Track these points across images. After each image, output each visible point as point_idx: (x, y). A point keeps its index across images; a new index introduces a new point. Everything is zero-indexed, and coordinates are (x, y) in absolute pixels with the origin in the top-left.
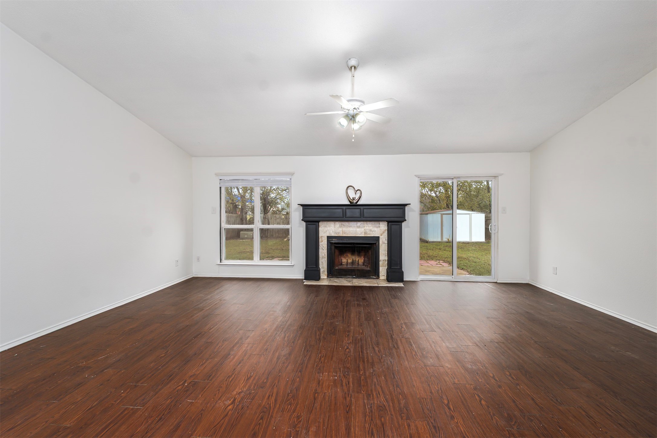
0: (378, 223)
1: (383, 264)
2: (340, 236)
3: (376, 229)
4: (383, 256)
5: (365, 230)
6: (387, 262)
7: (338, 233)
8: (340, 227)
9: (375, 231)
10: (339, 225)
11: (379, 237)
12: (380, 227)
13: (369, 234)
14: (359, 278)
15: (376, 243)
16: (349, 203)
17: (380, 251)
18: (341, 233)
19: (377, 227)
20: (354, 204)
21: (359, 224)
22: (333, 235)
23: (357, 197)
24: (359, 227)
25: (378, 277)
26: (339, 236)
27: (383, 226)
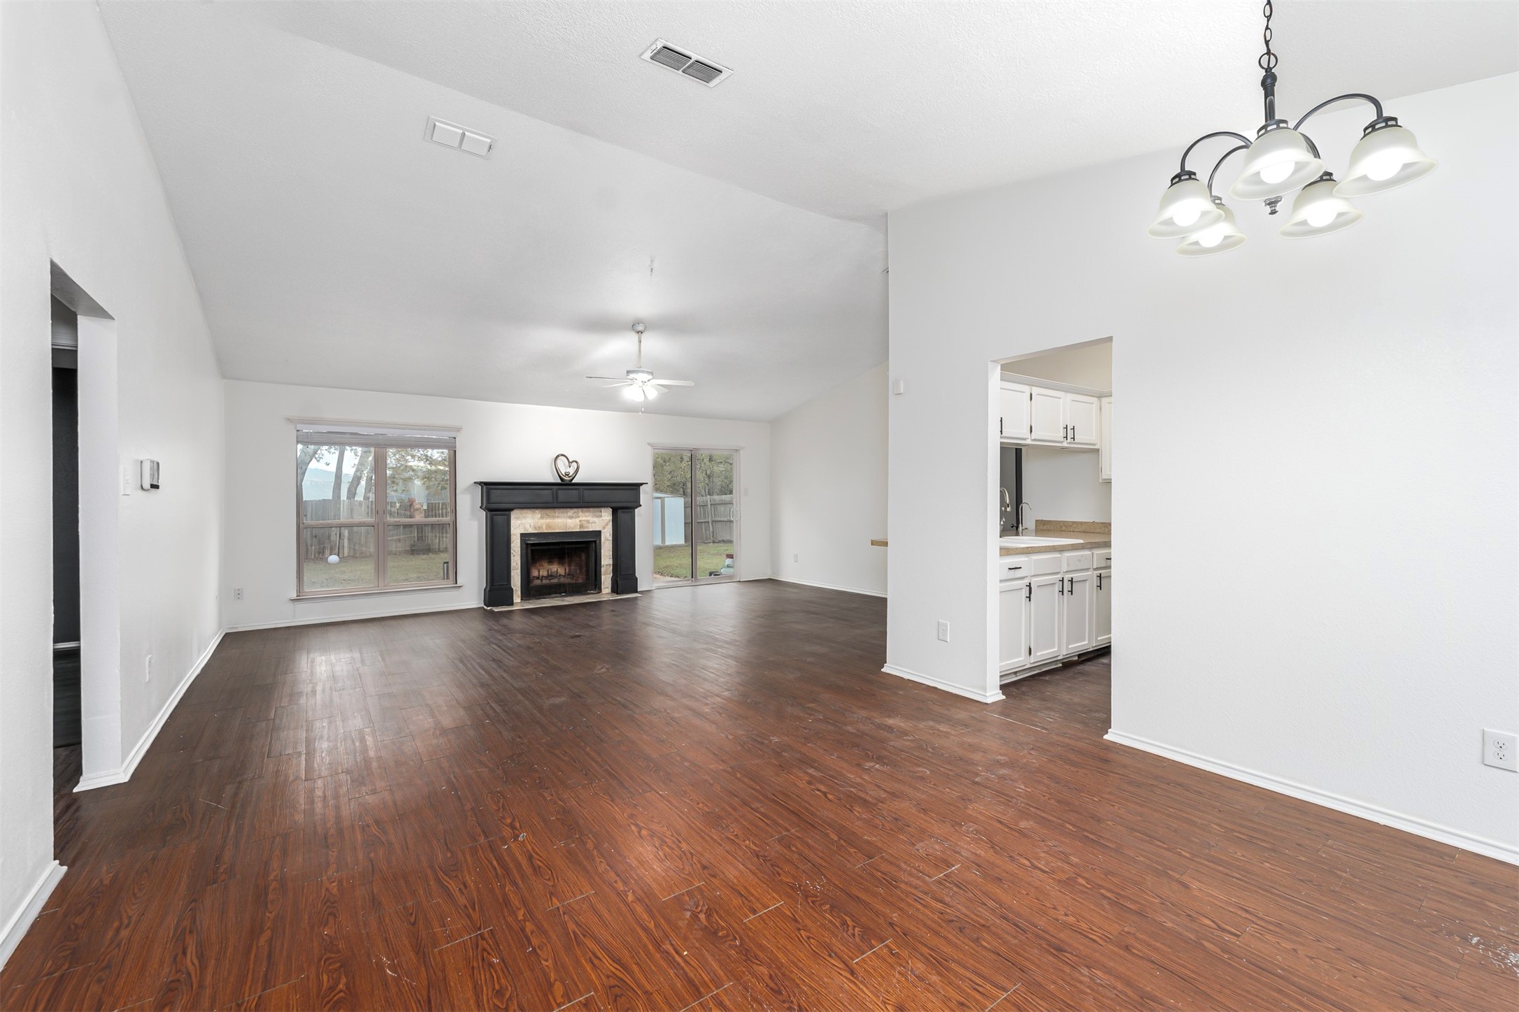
0: (599, 509)
1: (606, 571)
2: (543, 531)
3: (595, 519)
4: (606, 559)
5: (580, 521)
6: (611, 568)
7: (539, 527)
8: (542, 518)
9: (595, 522)
10: (540, 515)
11: (600, 531)
12: (601, 516)
13: (587, 527)
14: (571, 596)
15: (595, 541)
16: (560, 481)
17: (602, 551)
18: (544, 527)
19: (597, 517)
20: (567, 482)
21: (571, 512)
22: (531, 531)
23: (571, 471)
24: (571, 517)
25: (600, 590)
26: (540, 532)
27: (607, 514)
